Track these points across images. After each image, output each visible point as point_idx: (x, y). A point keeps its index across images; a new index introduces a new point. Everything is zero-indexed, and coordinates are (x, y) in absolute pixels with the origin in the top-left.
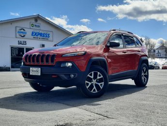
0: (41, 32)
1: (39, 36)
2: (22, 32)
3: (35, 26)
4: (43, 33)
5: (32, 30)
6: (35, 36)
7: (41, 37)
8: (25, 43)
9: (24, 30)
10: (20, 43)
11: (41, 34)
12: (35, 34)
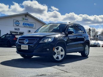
0: (28, 23)
1: (27, 25)
2: (17, 23)
3: (25, 19)
4: (30, 24)
5: (23, 22)
6: (25, 26)
7: (28, 26)
8: (19, 29)
10: (16, 29)
11: (28, 24)
12: (25, 24)
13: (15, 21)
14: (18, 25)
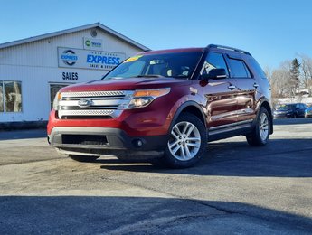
0: (103, 55)
1: (100, 62)
2: (70, 57)
3: (93, 44)
4: (107, 56)
5: (87, 53)
6: (94, 63)
7: (104, 65)
8: (75, 76)
9: (73, 53)
10: (66, 76)
11: (104, 59)
12: (94, 60)
13: (61, 53)
14: (73, 63)
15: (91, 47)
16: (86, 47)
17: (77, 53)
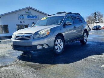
3: (29, 13)
7: (32, 18)
8: (24, 22)
10: (21, 22)
11: (32, 17)
12: (29, 17)
13: (19, 16)
14: (23, 19)
15: (28, 14)
16: (26, 14)
17: (24, 16)
